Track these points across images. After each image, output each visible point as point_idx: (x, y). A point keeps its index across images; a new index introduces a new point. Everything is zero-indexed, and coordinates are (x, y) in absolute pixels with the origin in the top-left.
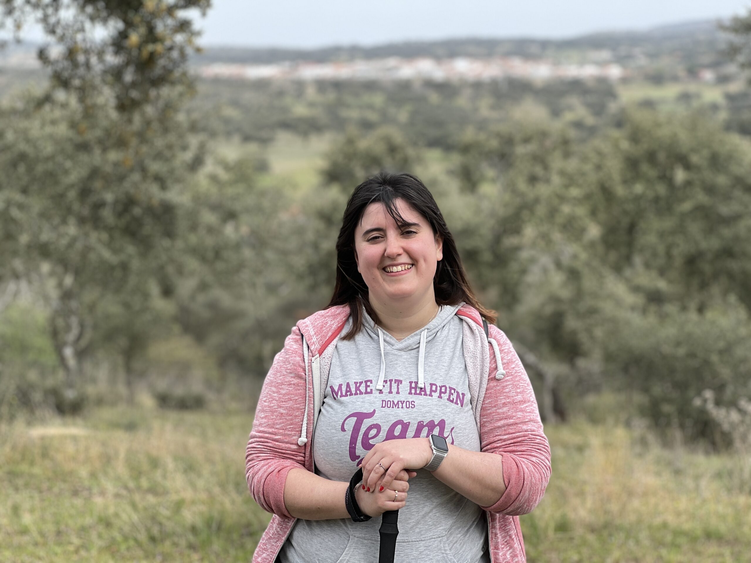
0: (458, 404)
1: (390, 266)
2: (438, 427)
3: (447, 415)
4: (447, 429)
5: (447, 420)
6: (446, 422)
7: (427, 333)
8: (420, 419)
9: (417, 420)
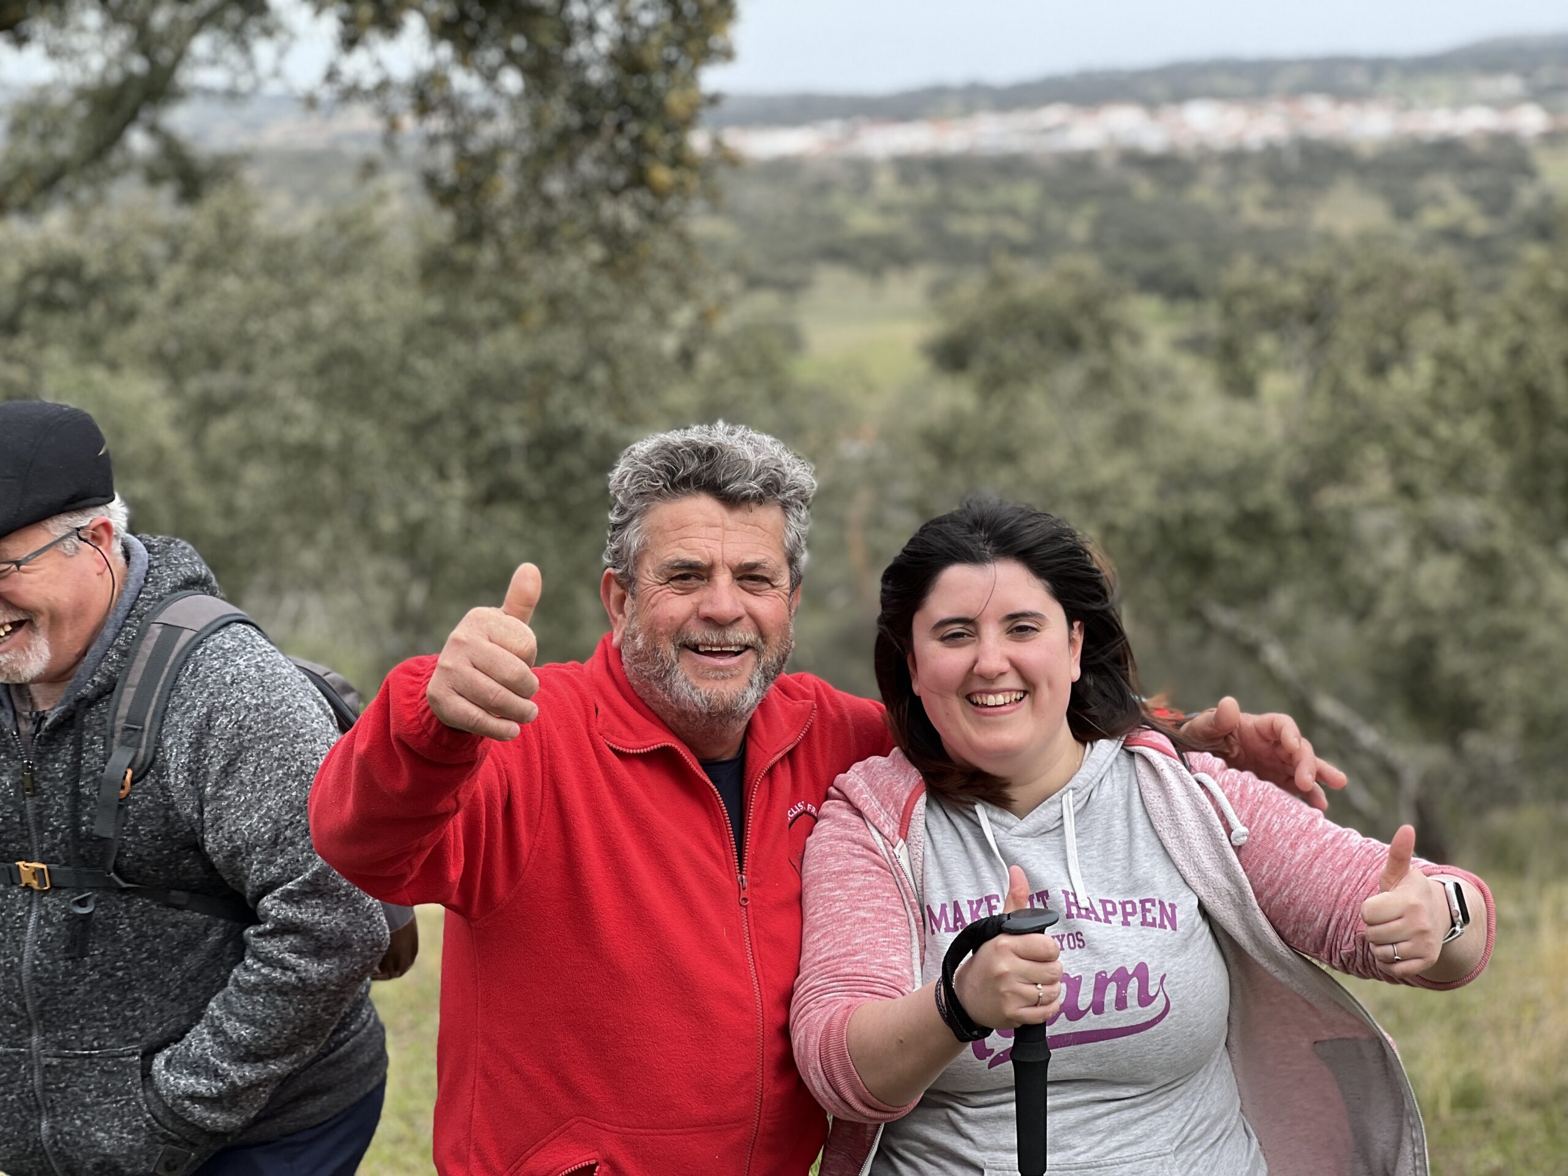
0: (1165, 927)
1: (981, 692)
2: (1135, 979)
3: (1147, 954)
4: (1155, 980)
5: (1150, 962)
6: (1150, 967)
7: (1073, 796)
8: (1098, 968)
9: (1094, 970)
